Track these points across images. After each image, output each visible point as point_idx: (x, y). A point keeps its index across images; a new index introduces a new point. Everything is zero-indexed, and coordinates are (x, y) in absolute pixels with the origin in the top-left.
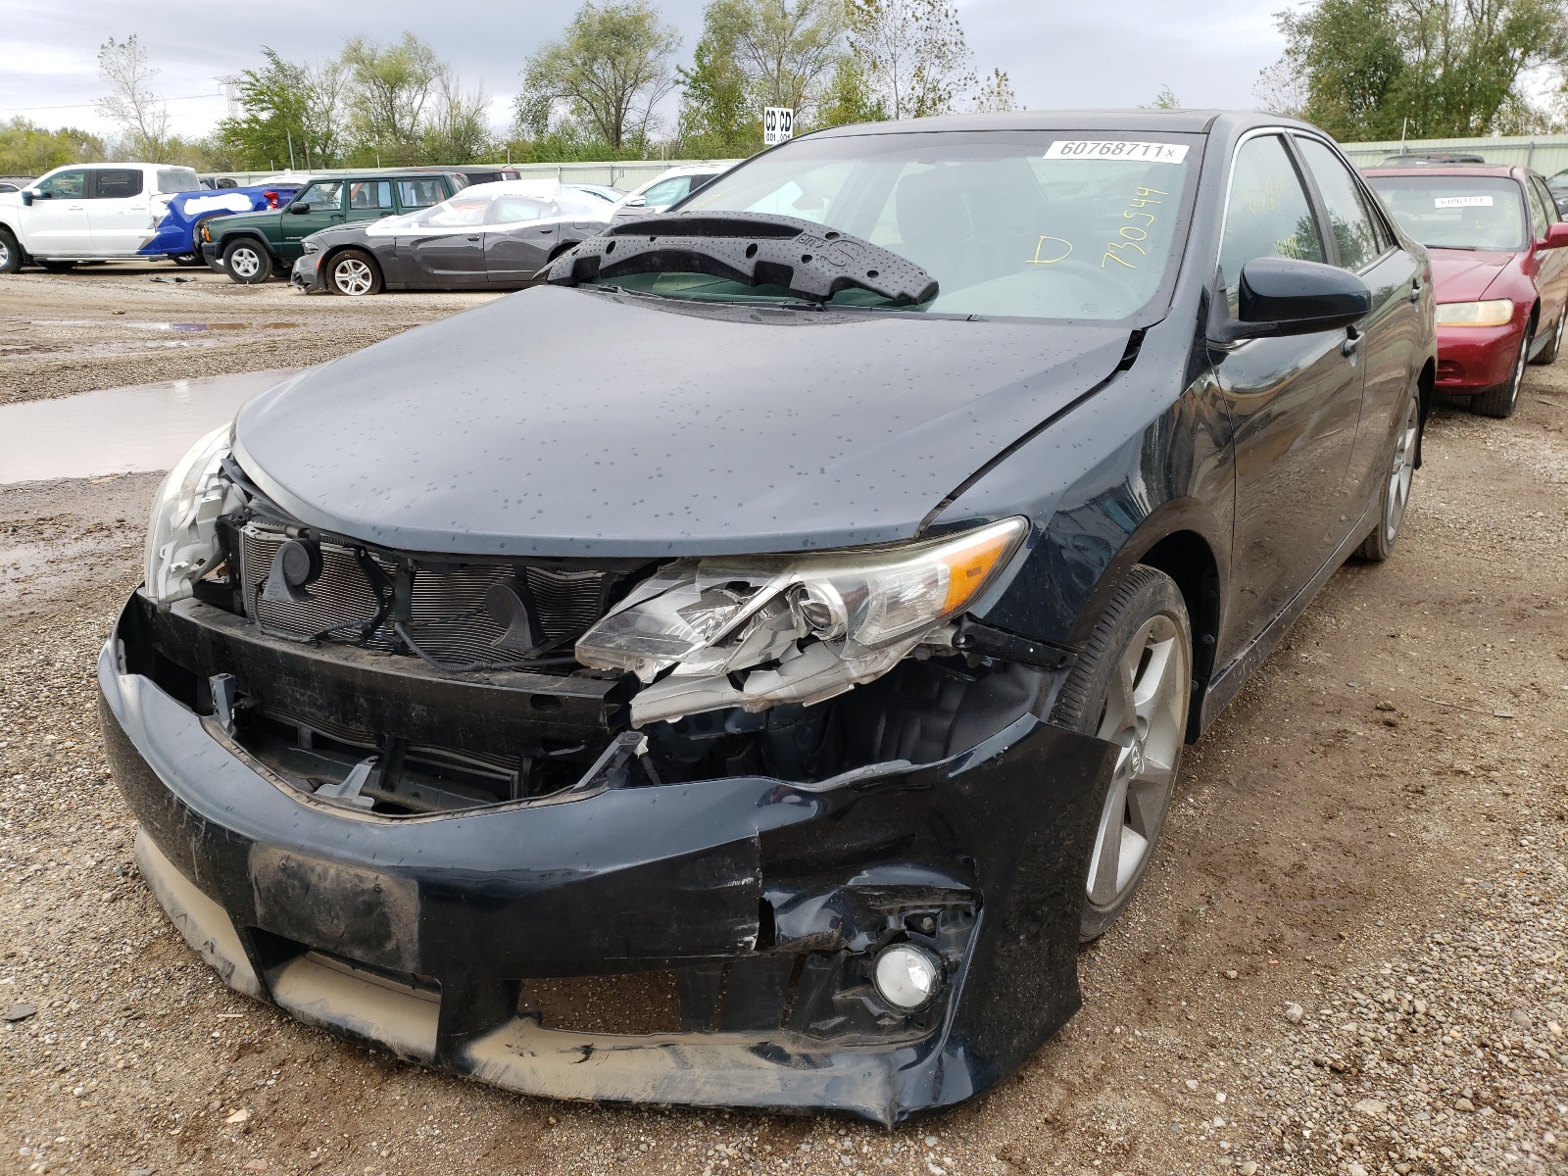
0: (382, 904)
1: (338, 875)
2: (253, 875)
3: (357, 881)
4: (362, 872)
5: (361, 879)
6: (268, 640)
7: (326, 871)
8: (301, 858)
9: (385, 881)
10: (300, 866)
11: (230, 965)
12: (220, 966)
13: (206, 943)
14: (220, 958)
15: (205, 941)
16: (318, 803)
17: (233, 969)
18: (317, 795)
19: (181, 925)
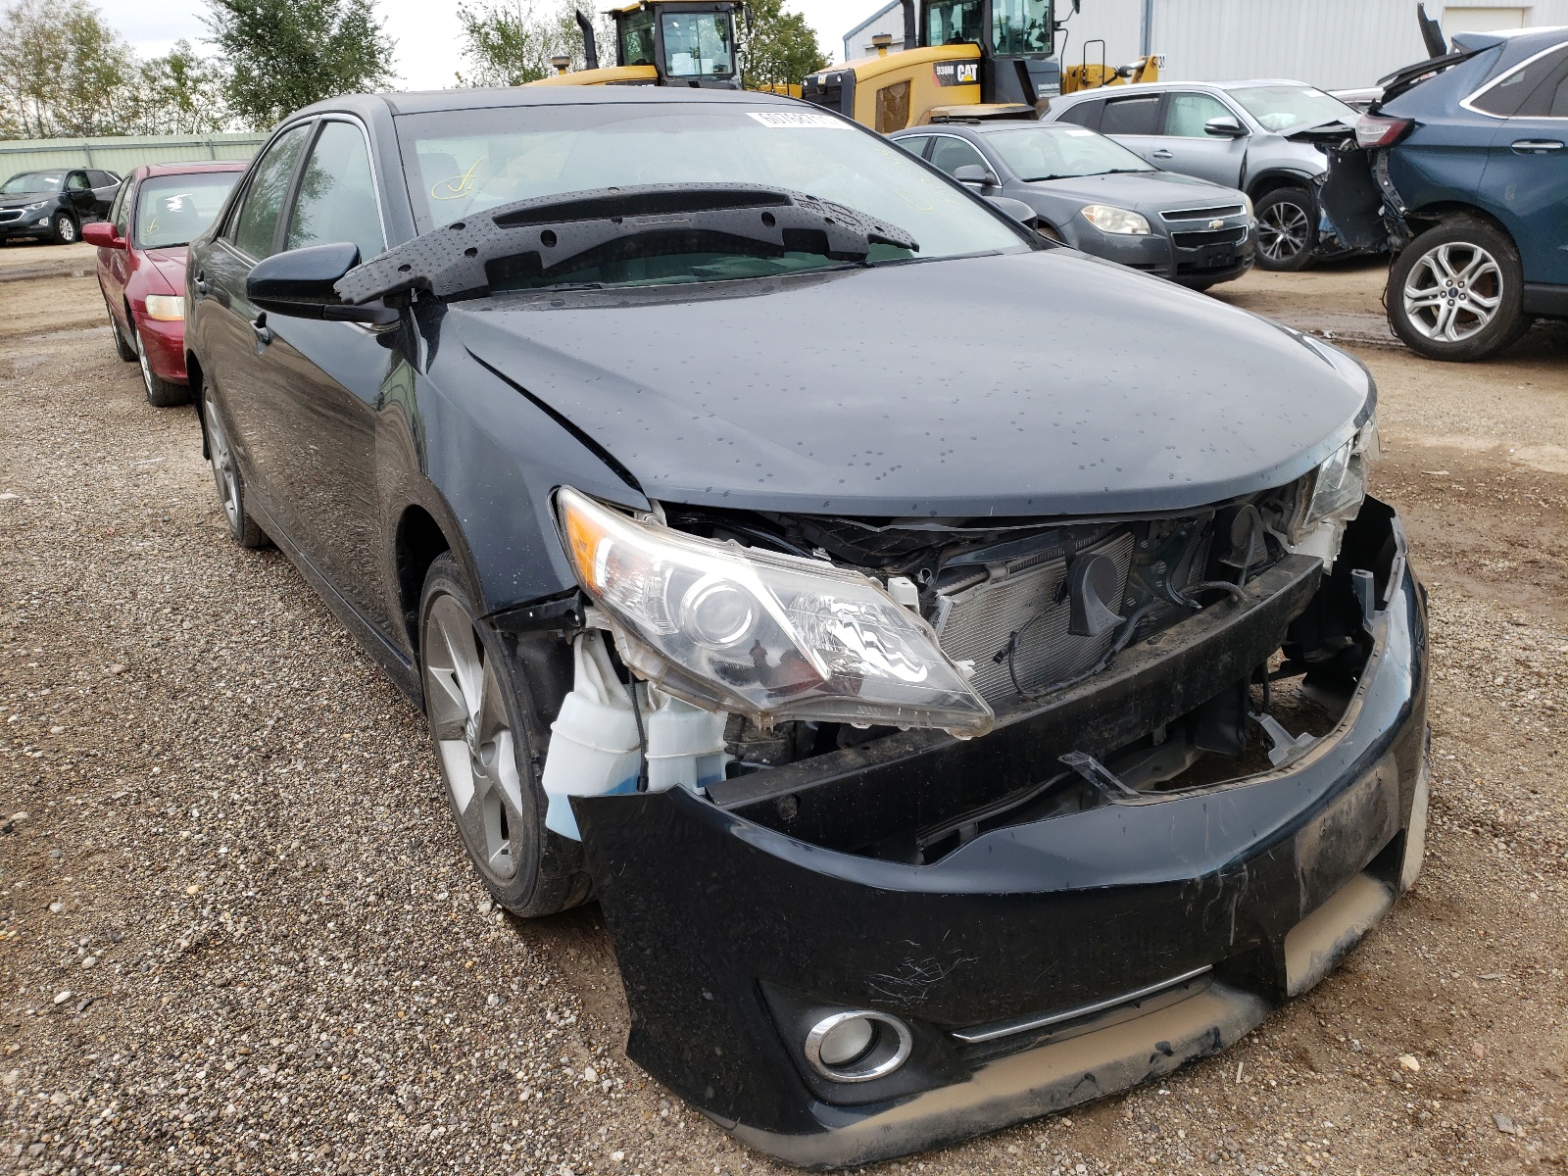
0: (1382, 793)
2: (1300, 870)
5: (1369, 785)
7: (1350, 802)
10: (1333, 819)
11: (1208, 1034)
12: (1195, 1050)
13: (1153, 1058)
14: (1188, 1045)
15: (1149, 1059)
16: (1289, 767)
17: (1217, 1032)
18: (1280, 764)
19: (1087, 1093)
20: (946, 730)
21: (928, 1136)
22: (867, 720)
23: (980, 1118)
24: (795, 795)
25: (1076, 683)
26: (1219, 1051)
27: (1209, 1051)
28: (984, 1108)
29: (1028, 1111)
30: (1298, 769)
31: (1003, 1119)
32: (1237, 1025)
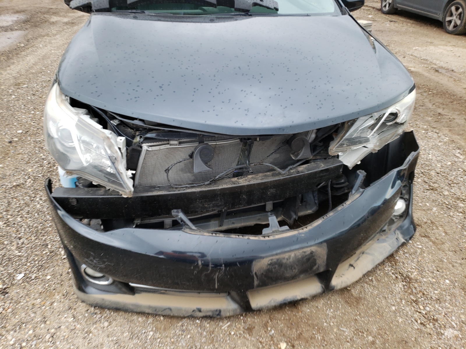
0: (314, 256)
1: (295, 255)
2: (254, 272)
3: (303, 254)
4: (305, 250)
5: (305, 252)
6: (185, 189)
7: (290, 257)
8: (277, 257)
9: (313, 249)
10: (278, 260)
11: (217, 310)
12: (210, 314)
13: (193, 311)
14: (208, 311)
15: (192, 311)
16: (268, 237)
17: (220, 311)
18: (265, 234)
19: (167, 312)
20: (120, 192)
21: (115, 306)
22: (97, 182)
23: (131, 307)
24: (76, 198)
25: (195, 186)
26: (219, 317)
27: (215, 316)
28: (133, 305)
29: (147, 311)
30: (271, 238)
31: (139, 310)
32: (229, 312)
